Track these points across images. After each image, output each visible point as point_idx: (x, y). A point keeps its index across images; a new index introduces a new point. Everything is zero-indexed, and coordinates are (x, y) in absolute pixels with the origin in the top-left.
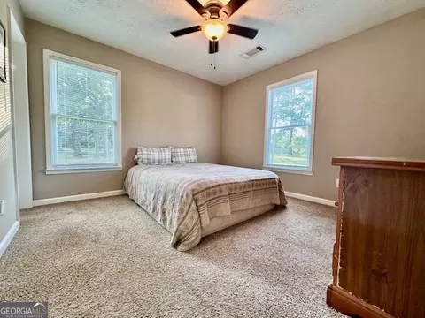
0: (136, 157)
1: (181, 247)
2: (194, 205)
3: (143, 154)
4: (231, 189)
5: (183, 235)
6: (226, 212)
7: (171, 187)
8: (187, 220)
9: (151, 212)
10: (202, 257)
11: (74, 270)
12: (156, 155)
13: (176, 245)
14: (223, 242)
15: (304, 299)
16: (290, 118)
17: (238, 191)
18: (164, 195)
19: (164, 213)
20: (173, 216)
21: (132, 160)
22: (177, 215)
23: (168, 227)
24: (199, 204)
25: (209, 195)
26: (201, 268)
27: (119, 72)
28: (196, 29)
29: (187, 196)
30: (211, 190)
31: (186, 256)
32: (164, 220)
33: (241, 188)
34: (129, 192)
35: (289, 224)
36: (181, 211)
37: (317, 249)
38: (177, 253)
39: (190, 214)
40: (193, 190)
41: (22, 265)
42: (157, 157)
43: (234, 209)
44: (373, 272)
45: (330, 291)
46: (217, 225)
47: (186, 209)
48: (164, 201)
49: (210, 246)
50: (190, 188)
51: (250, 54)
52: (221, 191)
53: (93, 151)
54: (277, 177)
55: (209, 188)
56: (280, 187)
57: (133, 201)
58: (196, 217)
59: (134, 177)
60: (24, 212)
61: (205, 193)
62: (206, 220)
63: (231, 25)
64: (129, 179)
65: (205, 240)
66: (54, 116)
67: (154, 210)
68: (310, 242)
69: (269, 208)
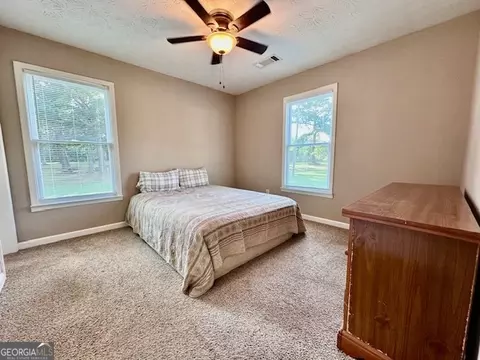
0: (139, 184)
1: (193, 293)
2: (205, 249)
3: (146, 180)
4: (245, 225)
5: (195, 279)
6: (241, 250)
7: (179, 226)
8: (198, 264)
9: (158, 250)
10: (216, 303)
11: (77, 331)
12: (161, 180)
13: (188, 290)
14: (237, 284)
15: (316, 344)
16: (312, 123)
17: (253, 225)
18: (172, 235)
19: (173, 254)
20: (184, 258)
21: (133, 188)
22: (187, 258)
23: (178, 269)
24: (210, 246)
25: (221, 234)
26: (214, 316)
27: (111, 85)
28: (199, 38)
29: (198, 237)
30: (223, 230)
31: (199, 304)
32: (174, 262)
33: (255, 222)
34: (133, 224)
35: (307, 255)
36: (191, 254)
37: (333, 285)
38: (189, 300)
39: (201, 258)
40: (203, 231)
41: (15, 329)
42: (162, 183)
43: (249, 245)
44: (378, 320)
45: (340, 337)
46: (231, 264)
47: (197, 252)
48: (173, 241)
49: (224, 289)
50: (200, 228)
51: (264, 63)
52: (234, 228)
53: (85, 165)
54: (294, 203)
55: (221, 227)
56: (298, 214)
57: (138, 235)
58: (208, 260)
59: (137, 210)
60: (9, 257)
61: (216, 233)
62: (219, 263)
63: (239, 39)
64: (131, 210)
65: (219, 282)
66: (35, 143)
67: (162, 249)
68: (327, 276)
69: (287, 237)
